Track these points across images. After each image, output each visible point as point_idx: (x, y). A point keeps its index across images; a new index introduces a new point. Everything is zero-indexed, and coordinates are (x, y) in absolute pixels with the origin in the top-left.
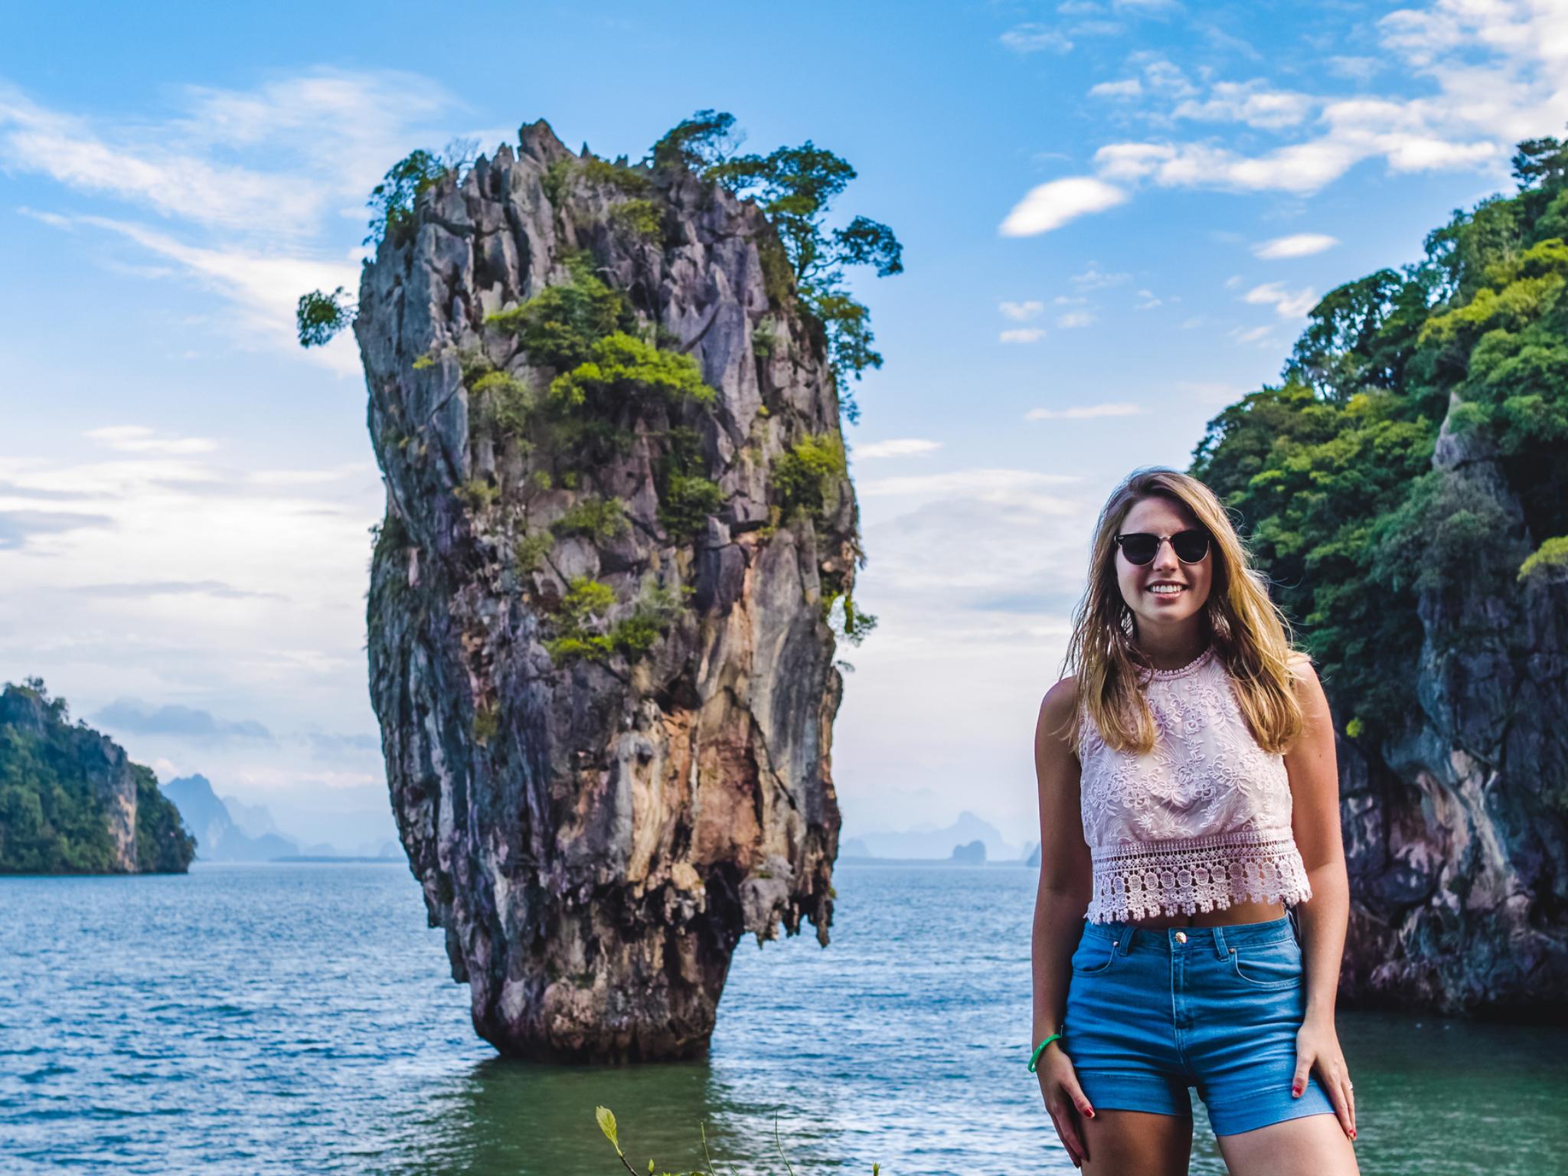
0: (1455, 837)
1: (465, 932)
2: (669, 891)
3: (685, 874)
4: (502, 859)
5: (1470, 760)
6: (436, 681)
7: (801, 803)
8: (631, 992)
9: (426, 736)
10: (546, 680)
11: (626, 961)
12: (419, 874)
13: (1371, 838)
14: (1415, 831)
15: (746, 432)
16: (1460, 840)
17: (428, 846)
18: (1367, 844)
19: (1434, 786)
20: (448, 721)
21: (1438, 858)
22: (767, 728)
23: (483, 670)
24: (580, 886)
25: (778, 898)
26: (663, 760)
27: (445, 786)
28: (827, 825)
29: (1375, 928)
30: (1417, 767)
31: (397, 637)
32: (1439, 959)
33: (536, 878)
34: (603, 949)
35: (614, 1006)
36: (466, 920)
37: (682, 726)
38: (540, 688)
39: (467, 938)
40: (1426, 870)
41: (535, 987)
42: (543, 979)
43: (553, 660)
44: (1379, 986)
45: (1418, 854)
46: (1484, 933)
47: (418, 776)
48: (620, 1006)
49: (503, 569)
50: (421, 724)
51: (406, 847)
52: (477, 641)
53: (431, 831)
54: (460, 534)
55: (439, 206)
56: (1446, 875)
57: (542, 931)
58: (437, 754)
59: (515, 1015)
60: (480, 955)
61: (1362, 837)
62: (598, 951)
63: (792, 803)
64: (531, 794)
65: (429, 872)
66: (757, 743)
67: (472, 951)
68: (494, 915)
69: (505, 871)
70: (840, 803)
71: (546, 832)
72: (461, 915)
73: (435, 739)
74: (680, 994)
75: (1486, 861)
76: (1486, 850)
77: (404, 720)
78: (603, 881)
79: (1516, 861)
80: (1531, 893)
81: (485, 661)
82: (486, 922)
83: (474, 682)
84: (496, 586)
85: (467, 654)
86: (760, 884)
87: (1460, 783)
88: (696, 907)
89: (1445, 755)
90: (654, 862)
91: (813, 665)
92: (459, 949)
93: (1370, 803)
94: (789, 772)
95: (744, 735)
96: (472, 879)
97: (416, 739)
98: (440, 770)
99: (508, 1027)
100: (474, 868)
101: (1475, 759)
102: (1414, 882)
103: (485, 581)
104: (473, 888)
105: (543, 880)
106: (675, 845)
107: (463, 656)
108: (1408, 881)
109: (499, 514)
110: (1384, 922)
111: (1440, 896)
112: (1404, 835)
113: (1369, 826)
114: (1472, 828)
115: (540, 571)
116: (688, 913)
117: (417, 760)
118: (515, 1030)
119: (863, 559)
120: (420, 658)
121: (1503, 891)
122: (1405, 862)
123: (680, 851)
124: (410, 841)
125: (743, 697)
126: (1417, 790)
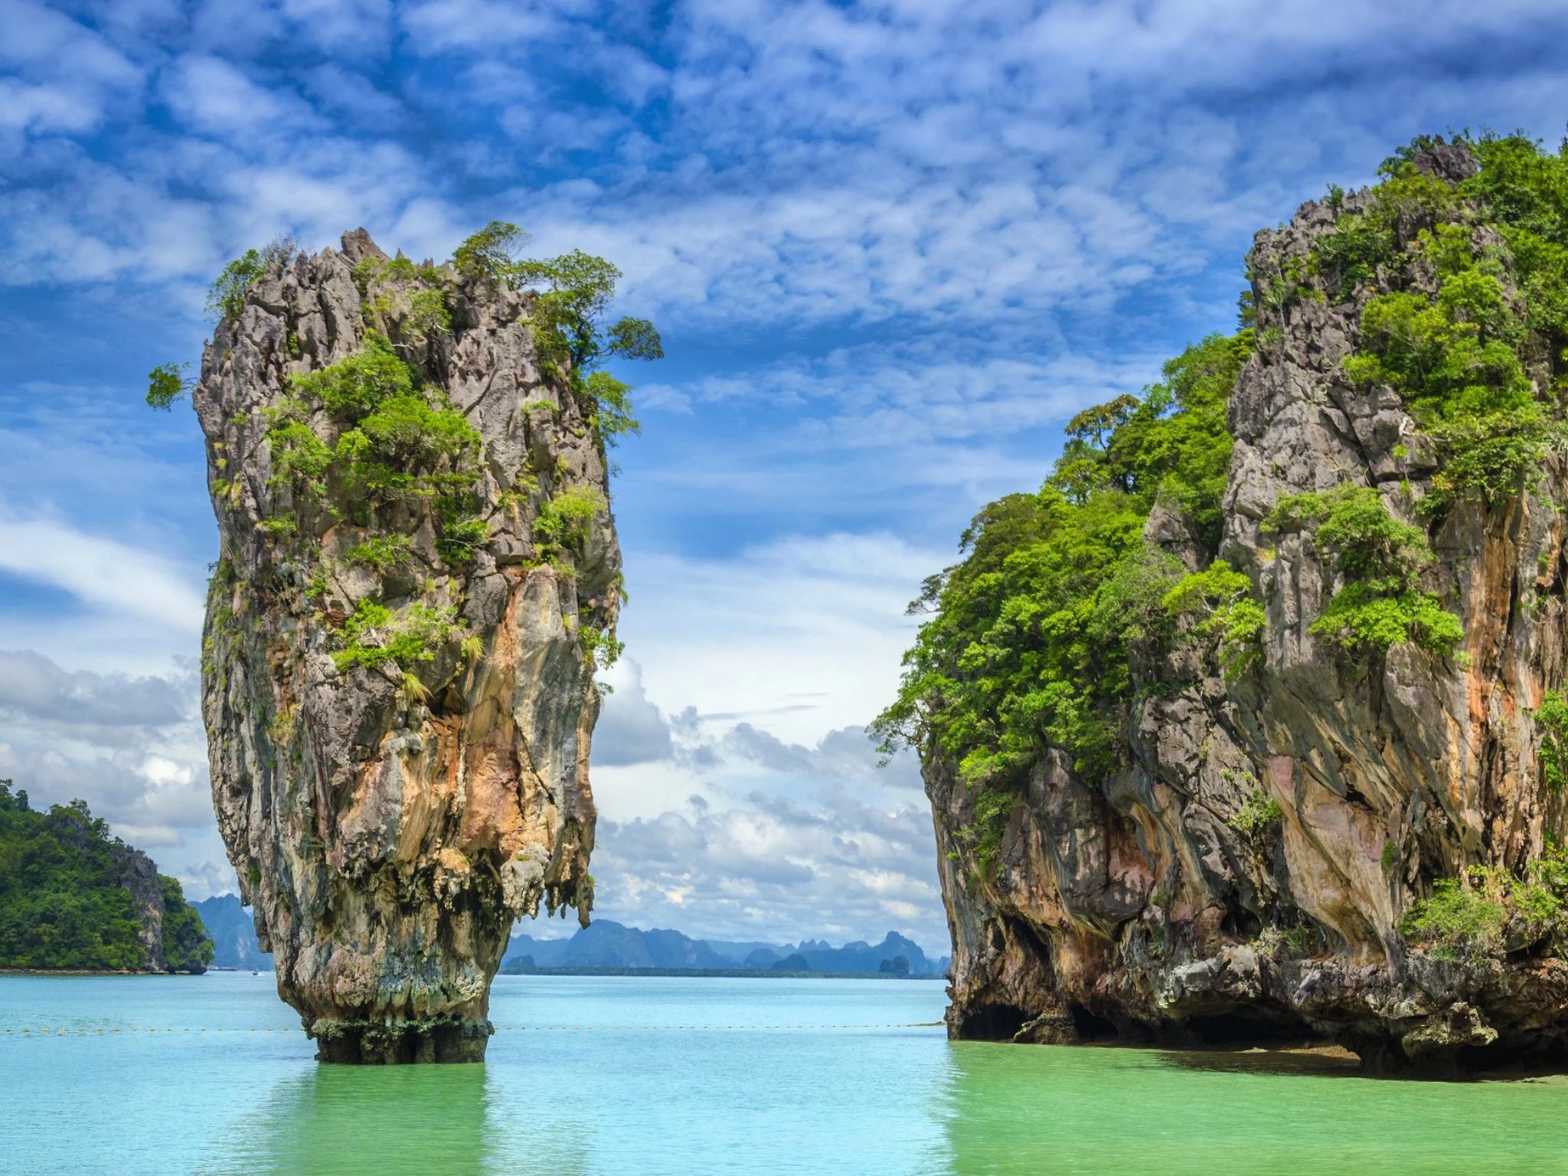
0: (1162, 861)
1: (269, 908)
2: (439, 871)
3: (452, 858)
4: (297, 842)
5: (1170, 791)
6: (249, 692)
7: (559, 799)
8: (407, 958)
9: (241, 741)
10: (331, 684)
11: (404, 932)
12: (234, 860)
13: (1094, 863)
14: (1132, 856)
15: (512, 479)
16: (1166, 862)
17: (242, 836)
18: (1091, 868)
19: (1145, 818)
20: (258, 727)
21: (1149, 879)
22: (530, 735)
23: (285, 680)
24: (356, 859)
25: (534, 878)
26: (431, 755)
27: (256, 784)
28: (582, 820)
29: (1100, 943)
30: (1129, 800)
31: (223, 657)
32: (1147, 965)
33: (324, 857)
34: (383, 921)
35: (392, 969)
36: (271, 898)
37: (449, 727)
38: (327, 691)
39: (271, 914)
40: (1138, 889)
41: (324, 954)
42: (331, 946)
43: (338, 668)
44: (1103, 991)
45: (1133, 876)
46: (1184, 941)
47: (235, 776)
48: (397, 970)
49: (300, 591)
50: (238, 730)
51: (224, 837)
52: (280, 655)
53: (244, 822)
54: (263, 561)
55: (260, 290)
56: (1154, 893)
57: (330, 905)
58: (250, 755)
59: (307, 979)
60: (282, 928)
61: (1087, 862)
62: (379, 923)
63: (551, 799)
64: (319, 783)
65: (241, 857)
66: (521, 746)
67: (275, 925)
68: (292, 893)
69: (300, 853)
70: (595, 802)
71: (329, 816)
72: (266, 894)
74: (453, 964)
75: (1184, 879)
76: (1186, 869)
78: (374, 856)
79: (1210, 877)
80: (1222, 905)
81: (287, 673)
82: (286, 898)
83: (276, 690)
84: (295, 608)
85: (271, 666)
86: (518, 865)
87: (1163, 812)
88: (461, 884)
89: (1151, 787)
90: (424, 846)
91: (572, 682)
92: (265, 924)
93: (1093, 832)
94: (550, 774)
95: (509, 739)
96: (275, 861)
97: (234, 743)
98: (252, 769)
99: (302, 990)
100: (277, 850)
101: (1174, 790)
102: (1128, 899)
103: (287, 603)
104: (275, 870)
105: (329, 858)
106: (445, 830)
107: (269, 668)
108: (1123, 899)
109: (297, 545)
110: (1106, 935)
111: (1150, 911)
112: (1122, 860)
113: (1093, 852)
114: (1174, 851)
115: (330, 593)
116: (453, 888)
117: (234, 761)
118: (307, 992)
119: (626, 598)
120: (238, 672)
121: (1200, 905)
122: (1122, 883)
123: (449, 836)
124: (228, 831)
125: (506, 706)
126: (1132, 821)
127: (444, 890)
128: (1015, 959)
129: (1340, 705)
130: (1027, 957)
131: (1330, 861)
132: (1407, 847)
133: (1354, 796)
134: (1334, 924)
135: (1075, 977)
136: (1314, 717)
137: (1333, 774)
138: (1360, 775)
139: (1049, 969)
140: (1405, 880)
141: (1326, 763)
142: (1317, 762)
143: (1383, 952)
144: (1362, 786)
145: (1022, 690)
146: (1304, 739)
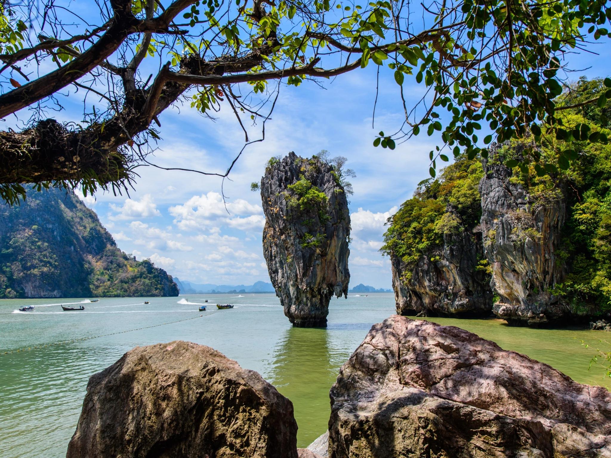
0: (450, 280)
2: (322, 289)
3: (324, 286)
4: (291, 283)
8: (314, 307)
9: (276, 262)
10: (301, 251)
11: (313, 301)
13: (435, 280)
14: (442, 279)
16: (452, 279)
17: (276, 282)
19: (447, 270)
20: (280, 259)
21: (447, 283)
22: (338, 259)
23: (287, 250)
24: (308, 287)
25: (340, 290)
26: (321, 265)
27: (280, 270)
28: (347, 276)
29: (435, 297)
30: (443, 267)
32: (448, 302)
33: (298, 287)
34: (309, 299)
36: (284, 295)
37: (324, 259)
39: (284, 298)
40: (445, 286)
44: (436, 307)
45: (444, 283)
46: (457, 297)
47: (274, 269)
48: (313, 310)
50: (275, 260)
51: (272, 282)
53: (277, 279)
54: (285, 225)
57: (299, 296)
58: (278, 265)
59: (293, 312)
60: (287, 301)
61: (433, 280)
63: (342, 273)
65: (276, 286)
66: (336, 262)
67: (285, 300)
68: (289, 294)
69: (292, 285)
71: (300, 278)
73: (278, 262)
74: (322, 308)
75: (457, 284)
76: (457, 282)
77: (271, 260)
78: (312, 287)
79: (462, 283)
80: (466, 289)
82: (288, 295)
83: (285, 252)
85: (284, 247)
86: (337, 287)
87: (452, 270)
89: (449, 265)
90: (319, 284)
91: (345, 248)
92: (282, 300)
93: (435, 274)
94: (341, 267)
95: (334, 261)
96: (285, 287)
97: (274, 262)
98: (279, 268)
99: (291, 314)
100: (286, 285)
101: (455, 265)
103: (289, 234)
104: (285, 289)
105: (300, 287)
106: (323, 281)
108: (442, 288)
109: (291, 221)
110: (437, 295)
111: (448, 290)
113: (434, 278)
114: (454, 278)
115: (299, 232)
116: (325, 292)
117: (274, 266)
118: (293, 314)
121: (460, 289)
122: (441, 284)
125: (333, 254)
126: (443, 271)
127: (323, 292)
128: (415, 299)
129: (514, 252)
130: (417, 300)
131: (508, 284)
132: (527, 282)
133: (514, 271)
134: (507, 297)
135: (429, 304)
136: (507, 255)
137: (510, 266)
138: (516, 266)
139: (422, 302)
140: (527, 288)
141: (508, 264)
142: (507, 264)
143: (520, 303)
144: (516, 268)
145: (418, 243)
146: (504, 259)
